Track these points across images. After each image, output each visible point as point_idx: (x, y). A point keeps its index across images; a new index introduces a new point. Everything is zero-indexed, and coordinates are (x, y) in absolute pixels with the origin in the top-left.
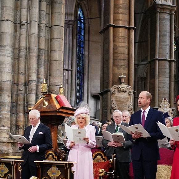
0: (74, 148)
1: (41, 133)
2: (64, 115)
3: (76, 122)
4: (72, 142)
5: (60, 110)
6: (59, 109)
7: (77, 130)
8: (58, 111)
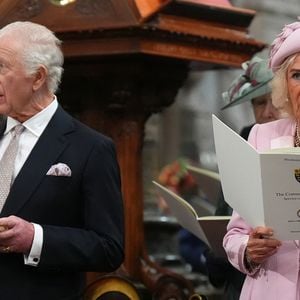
0: (275, 269)
1: (62, 169)
2: (184, 53)
3: (278, 98)
4: (261, 236)
5: (164, 24)
6: (153, 17)
7: (287, 159)
8: (146, 31)
